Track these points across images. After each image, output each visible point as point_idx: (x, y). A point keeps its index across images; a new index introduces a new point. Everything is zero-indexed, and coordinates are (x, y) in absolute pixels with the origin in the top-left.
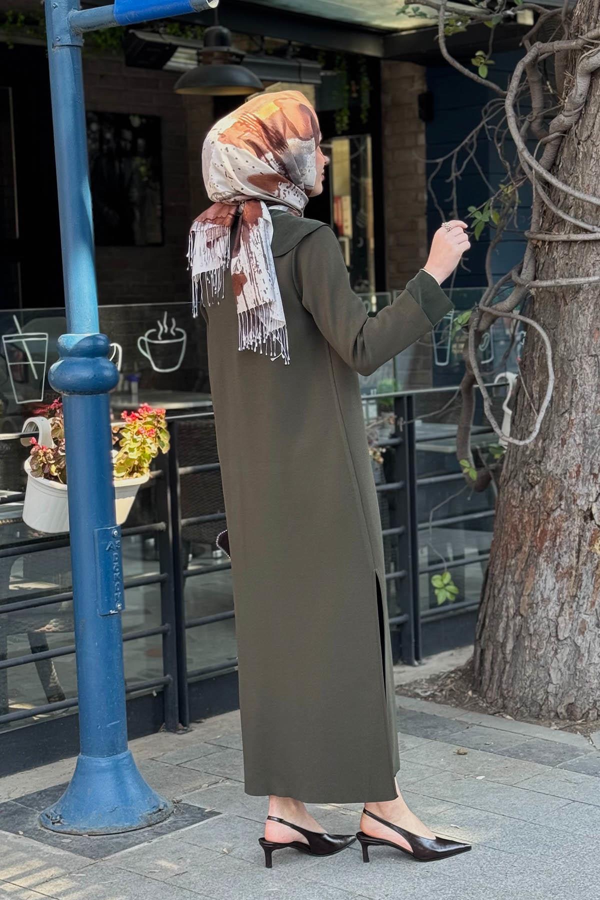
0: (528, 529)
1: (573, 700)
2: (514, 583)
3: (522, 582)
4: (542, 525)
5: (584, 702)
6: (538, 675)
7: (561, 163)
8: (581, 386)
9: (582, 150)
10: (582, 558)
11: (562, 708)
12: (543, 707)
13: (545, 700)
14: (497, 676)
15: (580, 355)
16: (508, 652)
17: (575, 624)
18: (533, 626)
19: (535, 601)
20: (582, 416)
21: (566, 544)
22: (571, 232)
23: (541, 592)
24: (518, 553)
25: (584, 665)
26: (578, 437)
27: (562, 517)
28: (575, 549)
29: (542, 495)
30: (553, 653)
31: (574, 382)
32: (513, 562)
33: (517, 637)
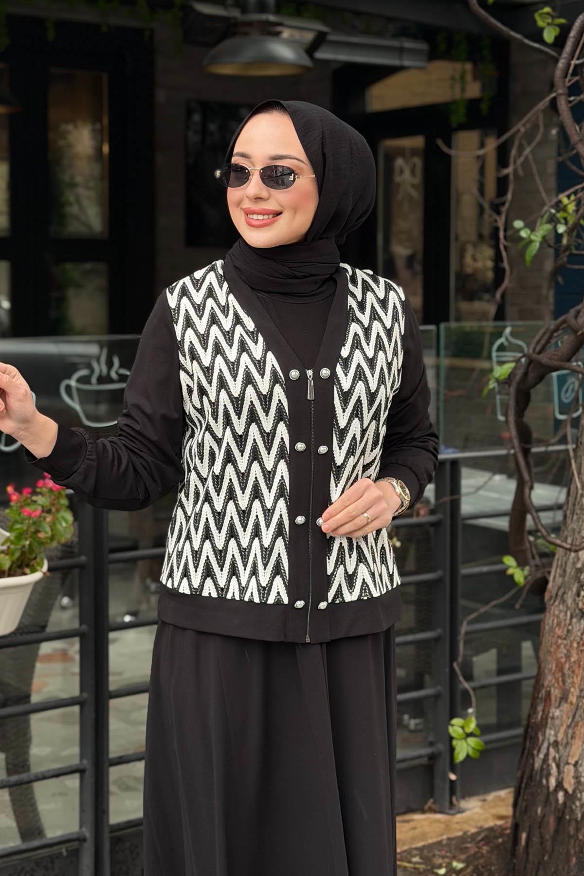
3: (567, 743)
16: (547, 836)
24: (563, 703)
32: (557, 713)
33: (560, 819)
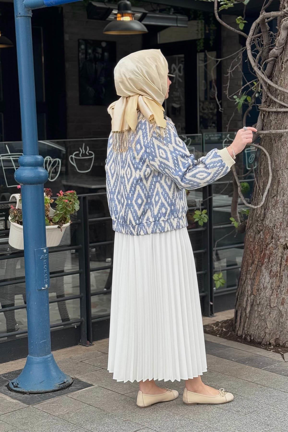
0: (257, 253)
1: (278, 337)
2: (250, 279)
3: (254, 278)
4: (263, 251)
5: (284, 338)
6: (261, 324)
7: (275, 73)
8: (282, 184)
9: (284, 66)
10: (282, 268)
11: (272, 340)
12: (264, 340)
13: (264, 336)
14: (242, 324)
15: (282, 168)
16: (247, 312)
17: (279, 300)
18: (259, 301)
19: (260, 288)
20: (282, 198)
21: (275, 260)
22: (278, 107)
23: (263, 284)
24: (253, 265)
25: (283, 320)
26: (281, 209)
27: (273, 248)
28: (279, 263)
29: (264, 237)
30: (268, 313)
31: (279, 182)
32: (251, 268)
33: (252, 305)
